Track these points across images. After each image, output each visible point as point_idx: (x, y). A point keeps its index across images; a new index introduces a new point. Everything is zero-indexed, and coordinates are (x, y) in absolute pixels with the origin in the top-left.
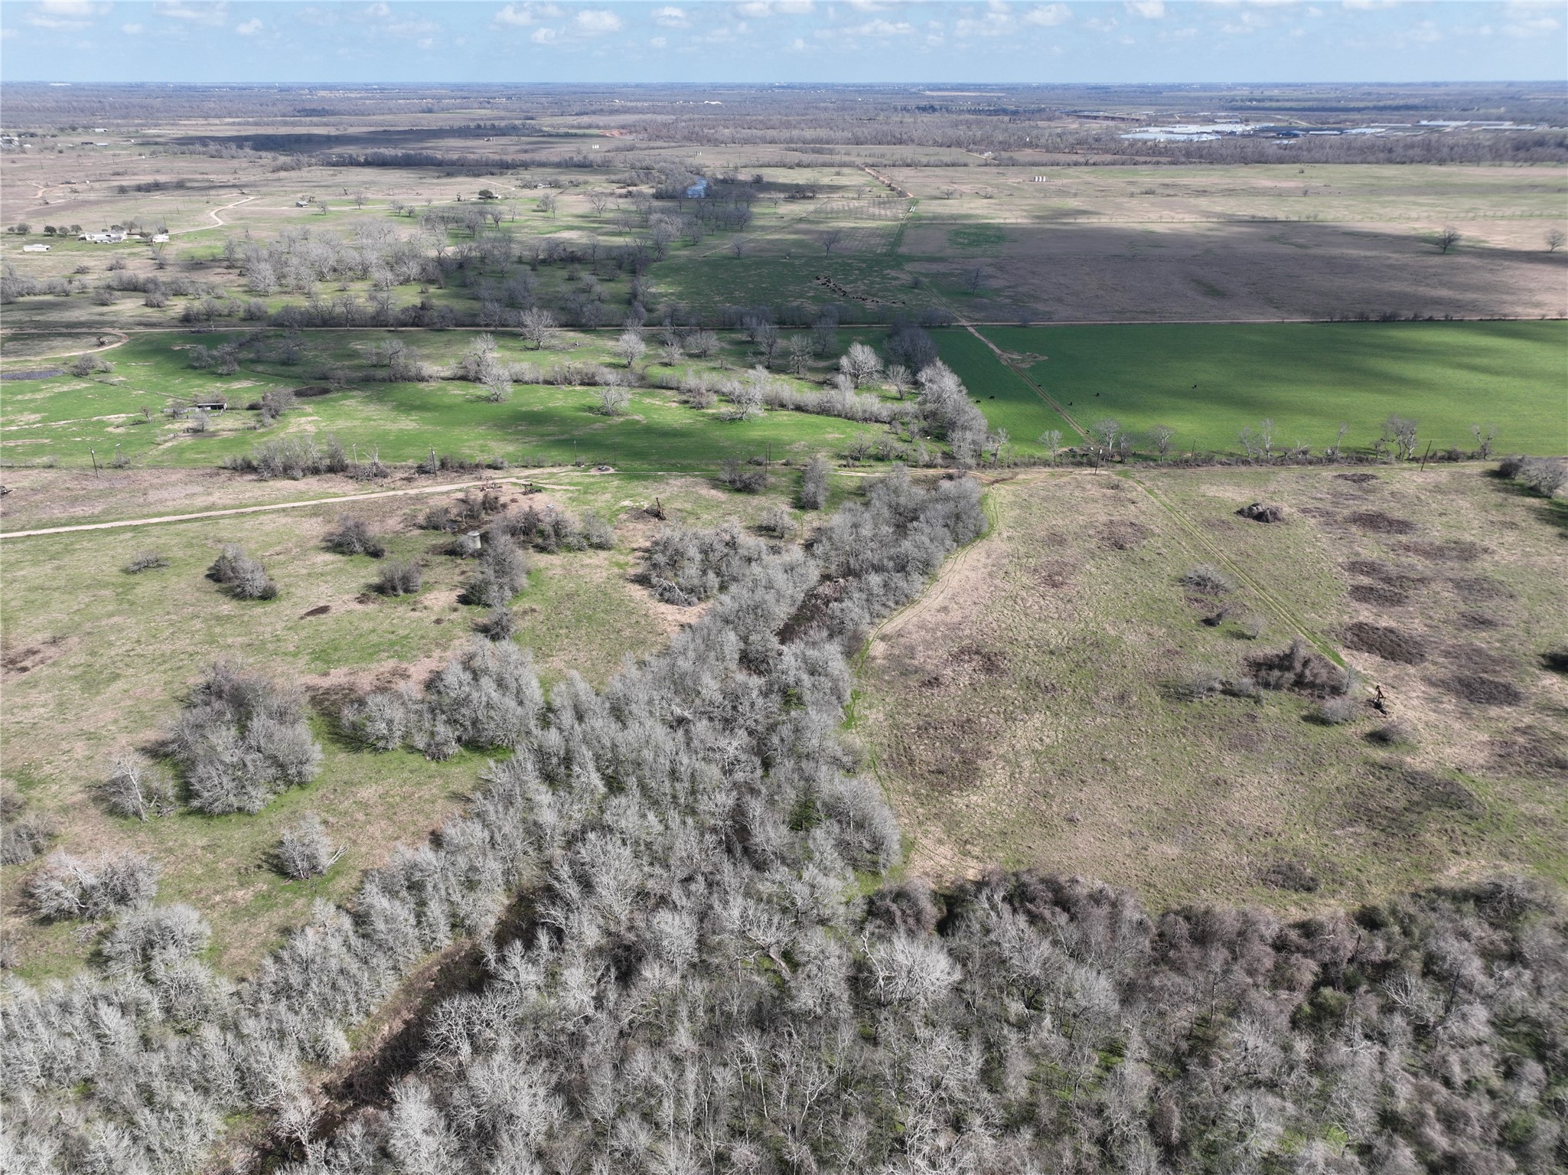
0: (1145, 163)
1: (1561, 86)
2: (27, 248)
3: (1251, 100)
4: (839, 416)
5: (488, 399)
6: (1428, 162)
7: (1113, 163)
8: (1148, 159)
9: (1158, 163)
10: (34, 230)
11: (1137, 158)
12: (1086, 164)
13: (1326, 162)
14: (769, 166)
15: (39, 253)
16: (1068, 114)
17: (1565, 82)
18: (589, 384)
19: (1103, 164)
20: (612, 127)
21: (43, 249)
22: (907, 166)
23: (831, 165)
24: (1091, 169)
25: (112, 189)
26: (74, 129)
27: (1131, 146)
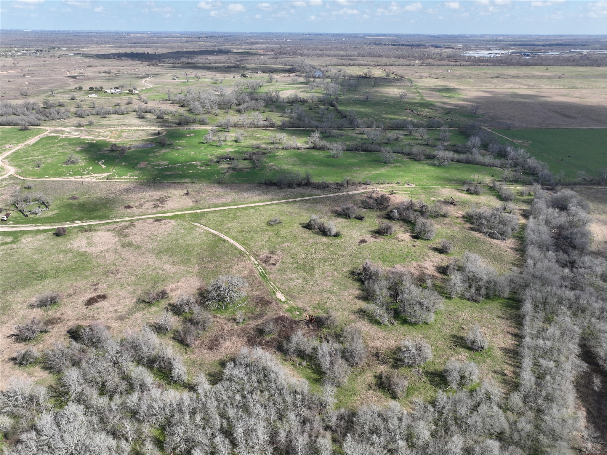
0: (483, 65)
1: (604, 36)
2: (90, 96)
3: (496, 41)
4: (477, 164)
5: (333, 157)
6: (593, 65)
7: (471, 65)
8: (484, 64)
9: (488, 65)
10: (84, 88)
11: (480, 64)
12: (460, 65)
13: (553, 65)
14: (338, 65)
15: (95, 98)
16: (432, 46)
17: (606, 35)
18: (365, 151)
19: (466, 65)
20: (259, 50)
21: (96, 96)
22: (391, 65)
23: (362, 65)
24: (463, 67)
25: (95, 72)
26: (54, 48)
27: (470, 59)
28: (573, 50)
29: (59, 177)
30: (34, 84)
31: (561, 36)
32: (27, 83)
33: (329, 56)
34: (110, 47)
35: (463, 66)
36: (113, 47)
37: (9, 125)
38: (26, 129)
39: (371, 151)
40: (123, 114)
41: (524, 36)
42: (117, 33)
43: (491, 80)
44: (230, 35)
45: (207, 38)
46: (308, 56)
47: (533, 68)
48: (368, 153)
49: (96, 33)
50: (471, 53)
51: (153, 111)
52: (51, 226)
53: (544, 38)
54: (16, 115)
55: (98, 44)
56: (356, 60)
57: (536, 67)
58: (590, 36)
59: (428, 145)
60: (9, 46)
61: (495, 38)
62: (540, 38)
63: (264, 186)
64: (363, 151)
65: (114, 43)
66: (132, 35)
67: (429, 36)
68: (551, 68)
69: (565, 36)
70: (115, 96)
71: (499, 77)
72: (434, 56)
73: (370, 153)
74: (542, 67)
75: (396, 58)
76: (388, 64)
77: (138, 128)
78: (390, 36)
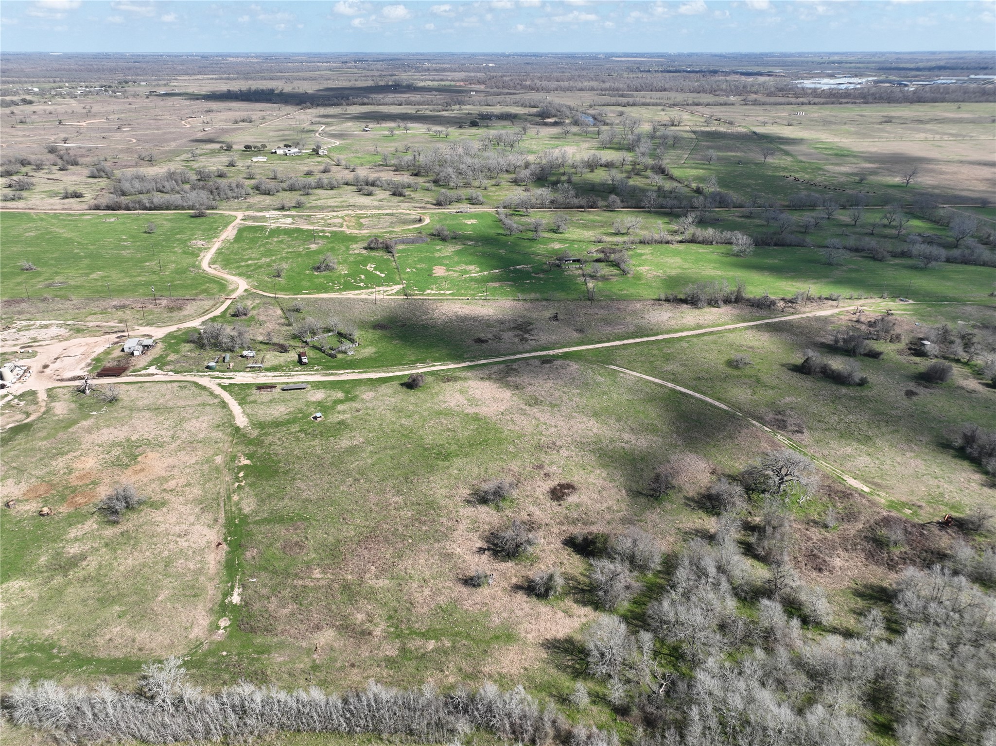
2: (254, 159)
3: (832, 63)
5: (736, 255)
8: (847, 100)
10: (236, 147)
11: (840, 100)
14: (608, 105)
15: (265, 162)
16: (733, 72)
19: (819, 103)
20: (458, 81)
21: (265, 159)
22: (697, 105)
23: (649, 105)
24: (819, 106)
25: (226, 121)
26: (127, 82)
27: (815, 93)
28: (973, 76)
29: (325, 292)
30: (146, 141)
31: (934, 53)
32: (134, 141)
33: (581, 90)
34: (211, 79)
35: (814, 104)
36: (216, 79)
37: (168, 208)
38: (200, 215)
39: (790, 245)
40: (332, 189)
41: (874, 54)
42: (204, 57)
43: (880, 126)
44: (392, 57)
45: (355, 62)
46: (548, 91)
47: (934, 107)
48: (786, 248)
49: (170, 56)
50: (808, 84)
51: (378, 183)
52: (385, 372)
53: (908, 57)
54: (161, 192)
55: (190, 75)
56: (632, 96)
57: (937, 104)
58: (981, 53)
59: (872, 234)
60: (51, 80)
61: (826, 59)
62: (900, 56)
63: (666, 305)
64: (776, 245)
65: (213, 73)
66: (230, 59)
67: (716, 55)
68: (966, 106)
69: (940, 53)
70: (294, 160)
71: (890, 122)
72: (754, 89)
73: (790, 248)
74: (945, 104)
75: (693, 92)
76: (690, 102)
77: (377, 211)
78: (651, 57)
